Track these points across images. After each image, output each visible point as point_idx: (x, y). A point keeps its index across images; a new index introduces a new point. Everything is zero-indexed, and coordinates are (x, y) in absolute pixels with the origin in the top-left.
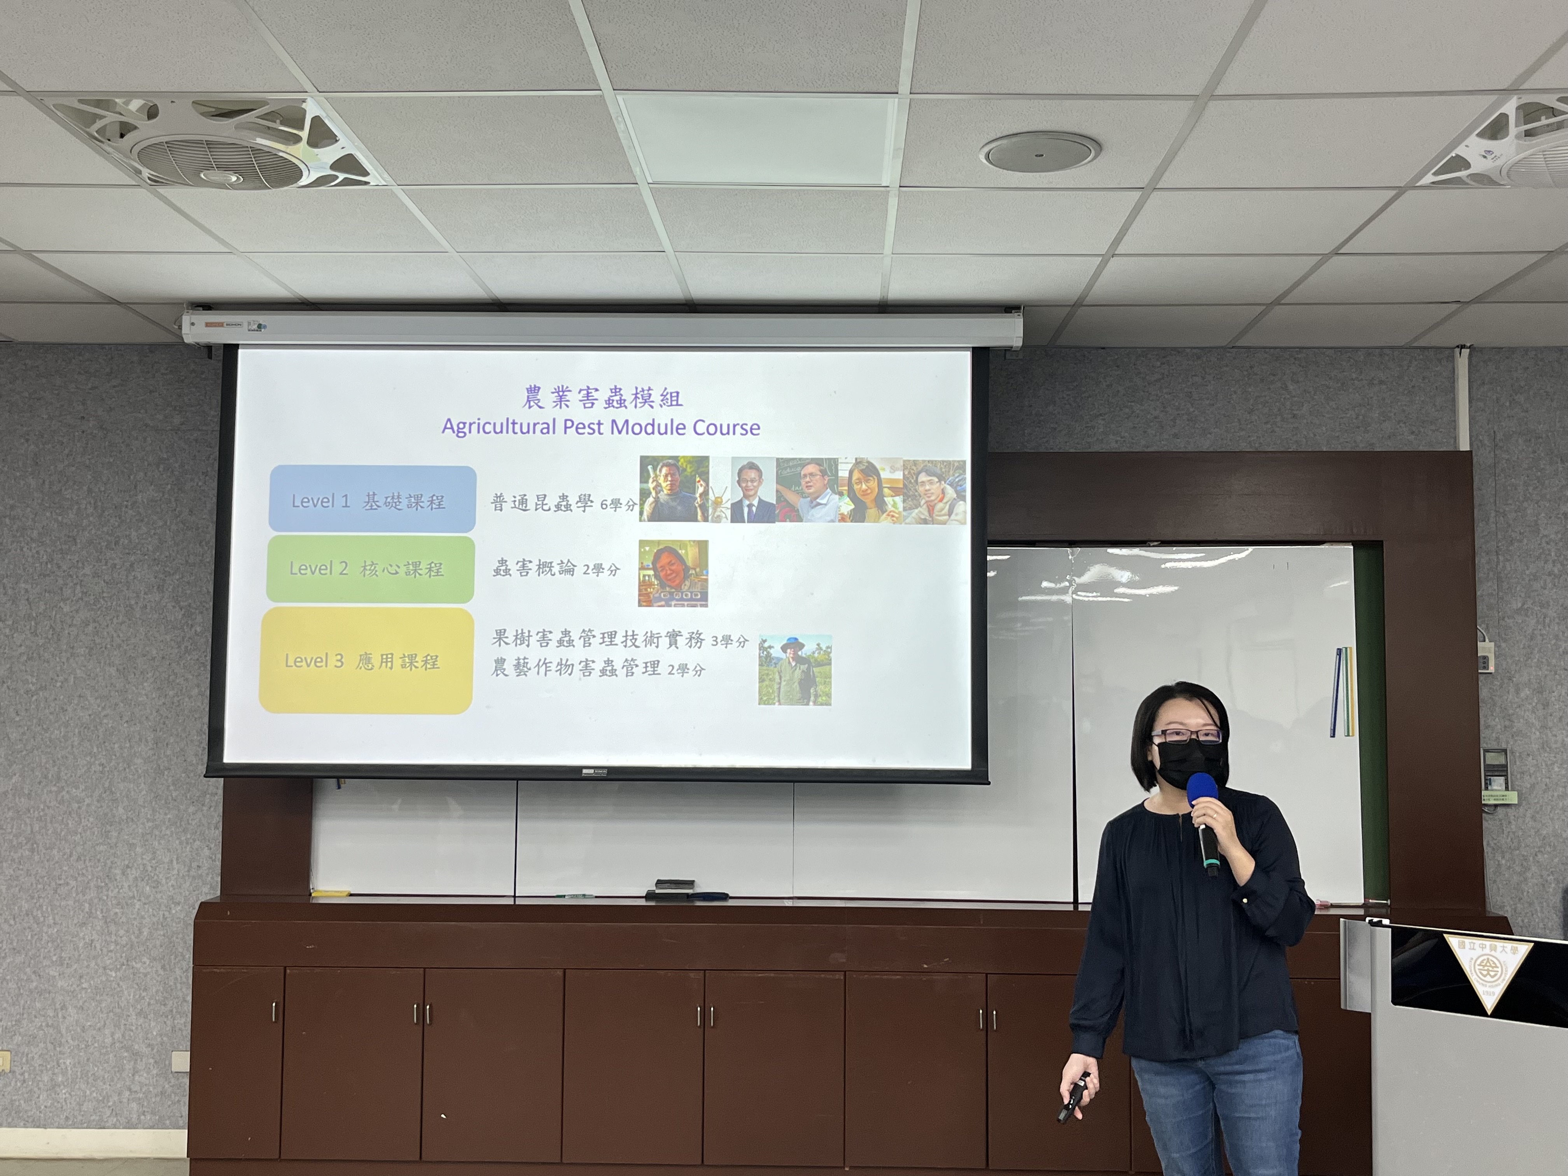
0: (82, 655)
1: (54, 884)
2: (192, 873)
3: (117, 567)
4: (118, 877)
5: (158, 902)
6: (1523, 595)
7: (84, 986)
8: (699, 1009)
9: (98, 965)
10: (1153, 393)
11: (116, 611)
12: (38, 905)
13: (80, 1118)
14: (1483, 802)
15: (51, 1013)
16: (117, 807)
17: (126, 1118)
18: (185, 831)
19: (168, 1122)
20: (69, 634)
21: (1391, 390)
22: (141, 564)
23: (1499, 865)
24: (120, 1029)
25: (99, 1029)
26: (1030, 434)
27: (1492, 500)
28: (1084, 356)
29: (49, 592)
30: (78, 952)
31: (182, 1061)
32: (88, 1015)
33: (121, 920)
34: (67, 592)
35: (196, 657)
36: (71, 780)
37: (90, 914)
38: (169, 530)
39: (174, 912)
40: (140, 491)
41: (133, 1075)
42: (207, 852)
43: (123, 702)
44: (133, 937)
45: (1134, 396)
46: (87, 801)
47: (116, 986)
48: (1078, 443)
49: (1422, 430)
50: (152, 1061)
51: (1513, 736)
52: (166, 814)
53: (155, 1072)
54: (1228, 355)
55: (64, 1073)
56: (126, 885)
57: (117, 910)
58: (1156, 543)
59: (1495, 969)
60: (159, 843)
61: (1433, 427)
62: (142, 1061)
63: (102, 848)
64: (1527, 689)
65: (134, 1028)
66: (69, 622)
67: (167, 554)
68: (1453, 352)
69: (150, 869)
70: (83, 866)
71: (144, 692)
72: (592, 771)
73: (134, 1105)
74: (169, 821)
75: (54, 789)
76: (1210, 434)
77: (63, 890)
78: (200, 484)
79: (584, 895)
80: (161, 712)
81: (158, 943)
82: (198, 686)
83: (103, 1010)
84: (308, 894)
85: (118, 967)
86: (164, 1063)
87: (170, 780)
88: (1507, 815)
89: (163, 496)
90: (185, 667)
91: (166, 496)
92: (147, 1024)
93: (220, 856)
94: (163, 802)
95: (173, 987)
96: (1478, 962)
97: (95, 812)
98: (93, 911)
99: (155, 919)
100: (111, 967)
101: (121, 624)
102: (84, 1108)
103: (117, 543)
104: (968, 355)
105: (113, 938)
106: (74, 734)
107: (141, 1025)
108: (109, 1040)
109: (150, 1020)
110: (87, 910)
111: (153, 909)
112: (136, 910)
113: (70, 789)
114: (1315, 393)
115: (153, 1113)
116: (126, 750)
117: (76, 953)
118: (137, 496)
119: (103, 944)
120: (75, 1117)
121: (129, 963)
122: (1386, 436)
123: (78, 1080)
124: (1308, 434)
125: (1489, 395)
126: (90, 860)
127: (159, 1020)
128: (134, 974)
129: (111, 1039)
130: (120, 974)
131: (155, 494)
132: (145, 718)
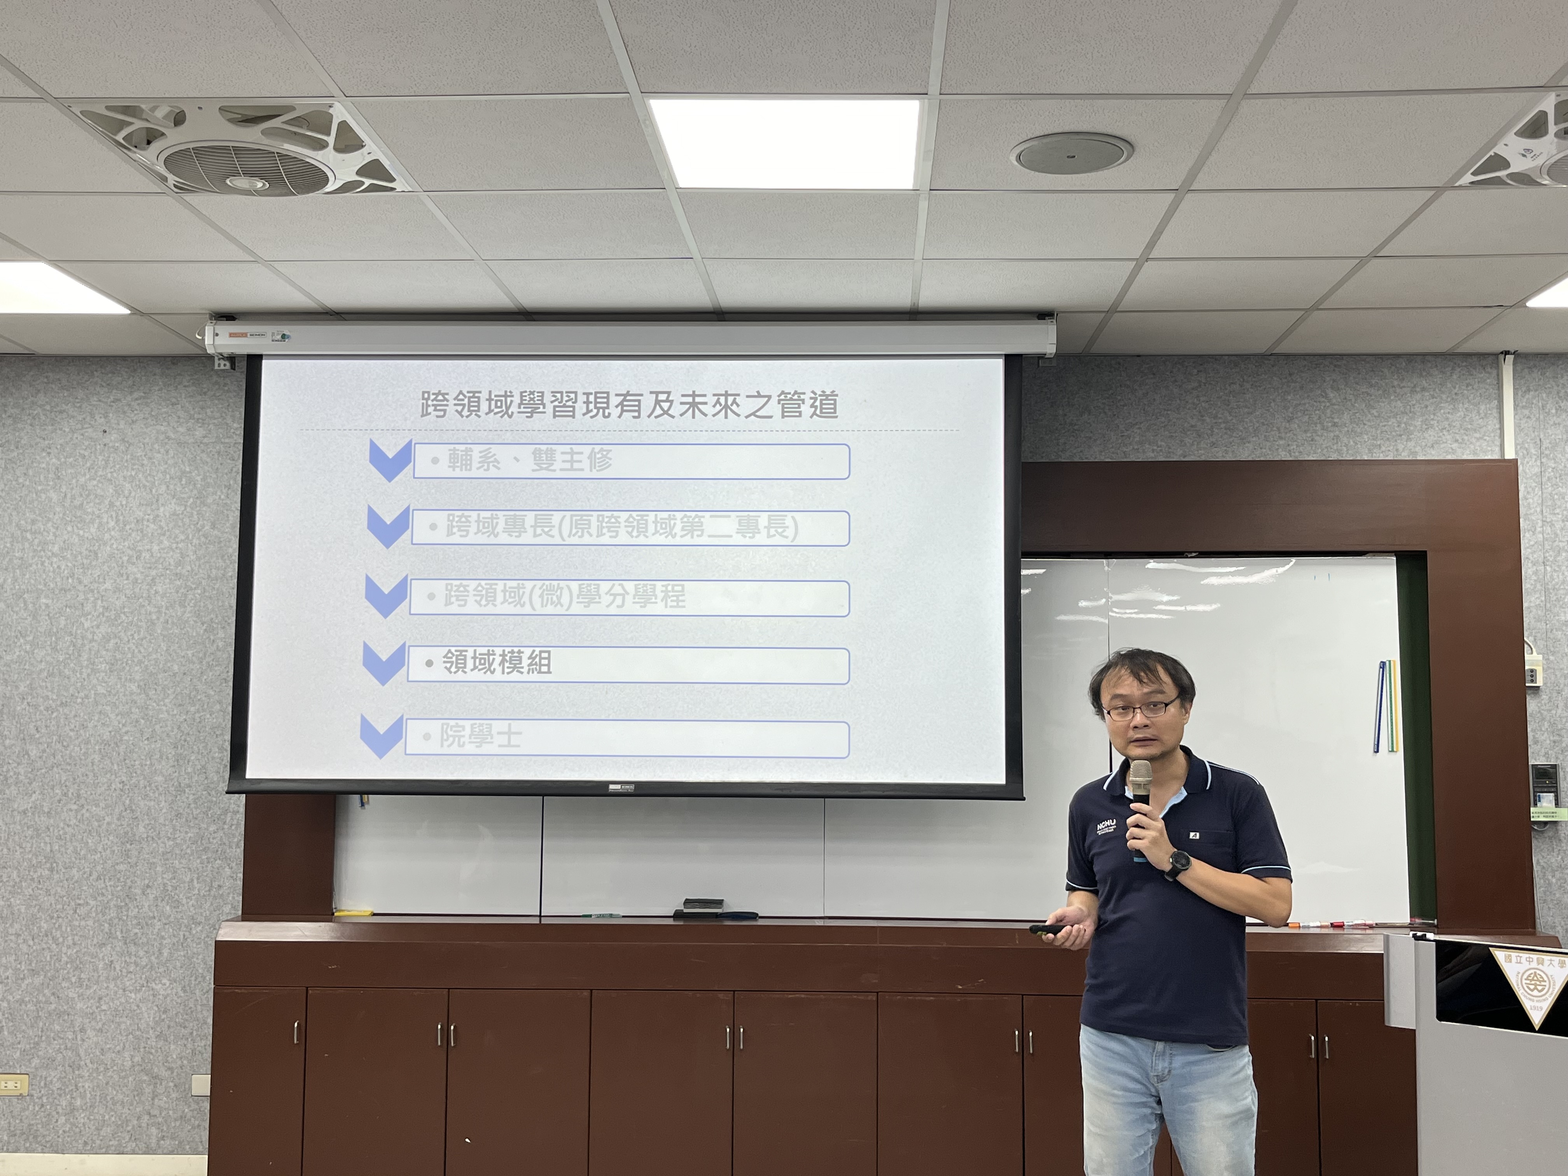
0: (103, 671)
1: (73, 904)
2: (212, 893)
3: (139, 581)
4: (138, 897)
5: (178, 922)
7: (104, 1007)
8: (728, 1030)
9: (118, 987)
11: (137, 625)
12: (57, 926)
13: (98, 1142)
14: (1532, 819)
15: (70, 1035)
16: (137, 826)
17: (146, 1143)
18: (205, 850)
19: (188, 1147)
20: (90, 649)
21: (1433, 397)
22: (162, 578)
23: (1550, 884)
24: (139, 1051)
25: (119, 1052)
26: (1065, 443)
27: (1538, 509)
28: (1119, 364)
29: (69, 607)
30: (98, 973)
31: (202, 1084)
32: (107, 1038)
33: (141, 941)
34: (88, 607)
35: (218, 673)
36: (91, 797)
37: (110, 935)
38: (191, 544)
39: (194, 932)
40: (162, 505)
41: (153, 1099)
42: (228, 871)
43: (143, 719)
44: (153, 958)
45: (1170, 405)
46: (107, 819)
47: (136, 1008)
48: (1113, 453)
49: (1466, 438)
50: (171, 1084)
51: (1562, 751)
52: (186, 833)
53: (174, 1095)
54: (1266, 362)
55: (83, 1096)
56: (146, 905)
57: (137, 931)
58: (1194, 554)
59: (1543, 983)
60: (180, 863)
61: (1477, 435)
62: (161, 1084)
63: (121, 867)
65: (153, 1051)
66: (90, 636)
67: (189, 568)
68: (1497, 359)
69: (170, 888)
70: (103, 885)
71: (164, 708)
72: (618, 787)
73: (154, 1131)
74: (190, 840)
75: (75, 807)
76: (1249, 443)
77: (82, 911)
78: (223, 497)
79: (611, 914)
80: (183, 729)
81: (178, 964)
82: (220, 702)
83: (123, 1032)
84: (331, 912)
85: (138, 988)
86: (183, 1087)
87: (191, 797)
88: (1557, 832)
89: (185, 509)
90: (206, 683)
91: (188, 509)
92: (167, 1047)
93: (241, 875)
94: (184, 819)
95: (194, 1008)
96: (1525, 976)
97: (115, 830)
98: (113, 931)
99: (175, 940)
100: (131, 988)
101: (142, 640)
102: (102, 1133)
103: (138, 558)
104: (1001, 362)
105: (133, 958)
106: (95, 752)
107: (161, 1048)
108: (128, 1064)
109: (170, 1043)
110: (107, 930)
111: (173, 930)
112: (156, 930)
113: (90, 807)
114: (1356, 400)
115: (173, 1138)
116: (146, 768)
117: (96, 974)
118: (158, 509)
119: (123, 965)
120: (94, 1142)
121: (149, 984)
122: (1429, 444)
123: (97, 1104)
124: (1349, 442)
125: (1534, 401)
126: (110, 879)
127: (179, 1043)
128: (154, 996)
129: (130, 1062)
130: (139, 996)
131: (177, 509)
132: (165, 734)
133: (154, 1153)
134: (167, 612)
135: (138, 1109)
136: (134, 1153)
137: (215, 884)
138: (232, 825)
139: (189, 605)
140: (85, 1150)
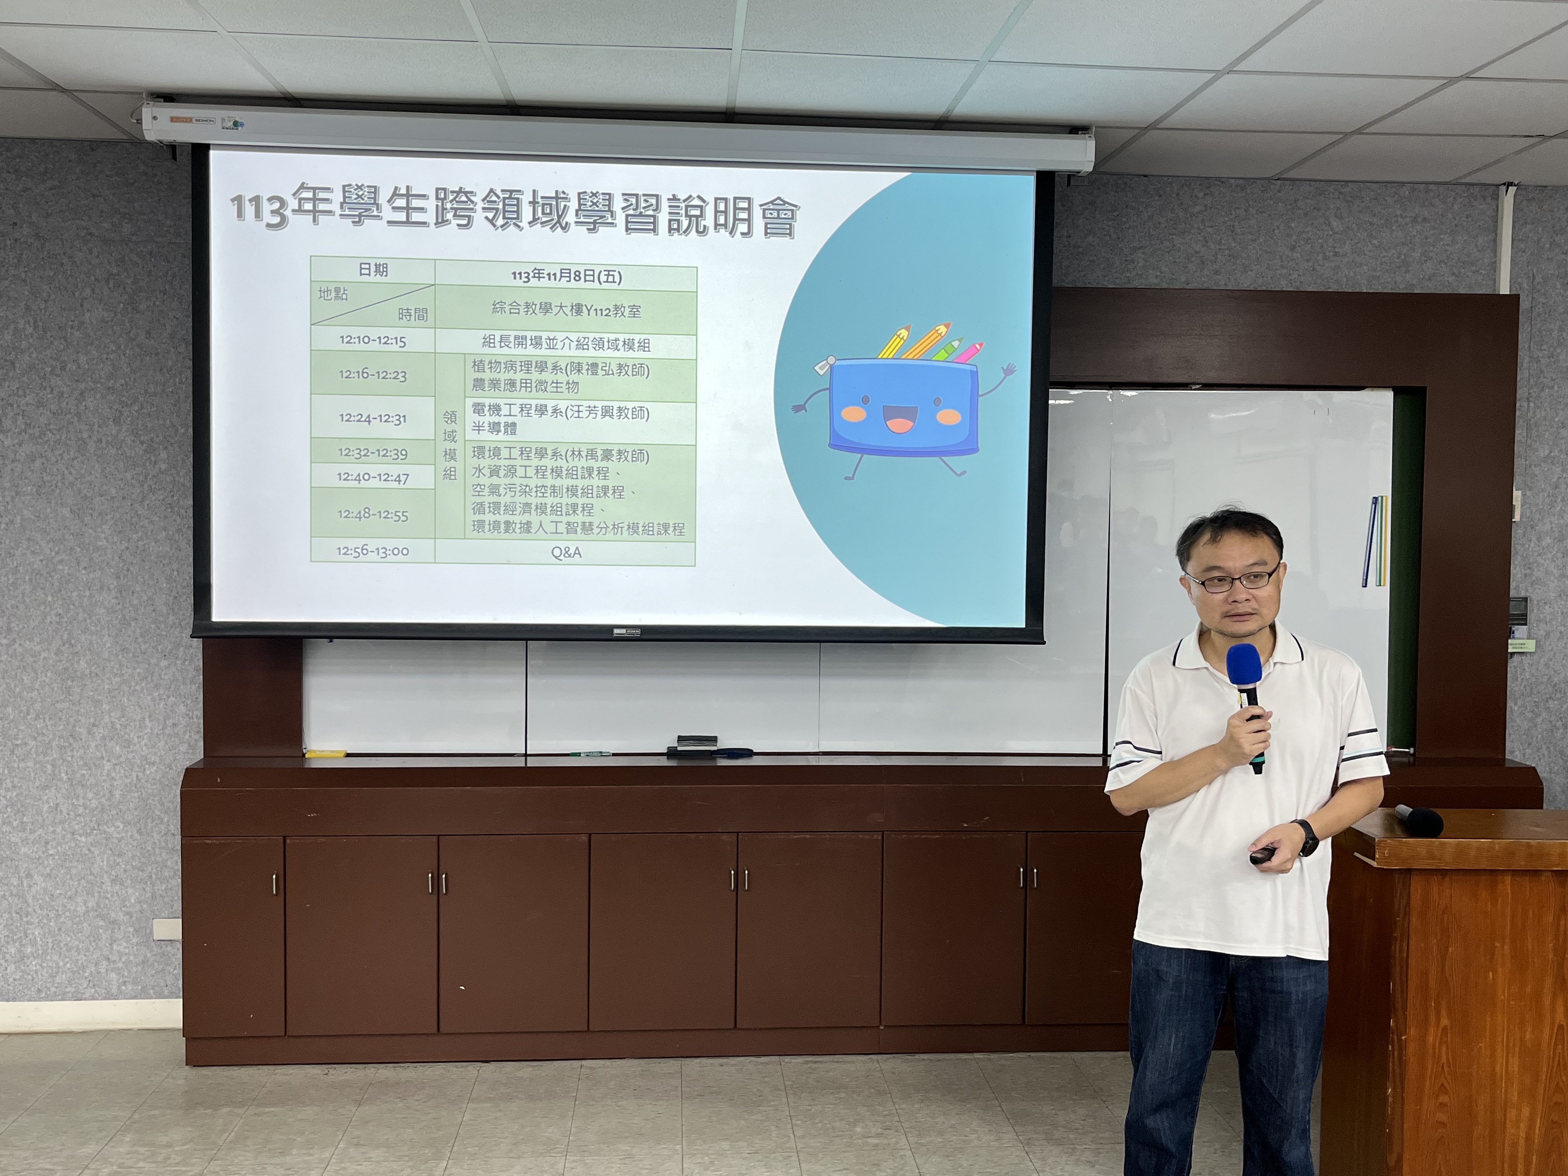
0: (28, 495)
1: (10, 744)
3: (65, 396)
4: (83, 737)
5: (130, 762)
6: (1551, 443)
7: (51, 852)
8: (733, 872)
9: (65, 831)
10: (1196, 226)
11: (66, 445)
13: (53, 989)
14: (1508, 652)
16: (78, 662)
17: (106, 989)
18: (157, 686)
19: (152, 992)
20: (12, 470)
21: (1434, 228)
22: (92, 392)
24: (93, 896)
25: (70, 897)
28: (1126, 184)
30: (42, 816)
31: (170, 929)
32: (57, 883)
33: (89, 783)
35: (162, 497)
36: (24, 631)
37: (54, 776)
38: (124, 354)
39: (148, 772)
40: (88, 310)
41: (111, 944)
42: (182, 709)
43: (80, 547)
44: (103, 800)
45: (1175, 229)
47: (87, 852)
48: (1116, 278)
49: (1462, 271)
50: (131, 929)
51: (1532, 584)
52: (135, 669)
53: (134, 940)
54: (1272, 186)
55: (33, 943)
56: (93, 745)
57: (85, 772)
58: (1198, 386)
60: (129, 700)
61: (1473, 268)
62: (119, 929)
63: (63, 705)
64: (1548, 538)
65: (109, 896)
66: (12, 456)
67: (123, 382)
68: (1498, 190)
69: (118, 726)
70: (43, 725)
71: (103, 535)
72: (624, 631)
73: (113, 975)
74: (138, 676)
76: (1252, 271)
77: (19, 751)
78: (157, 303)
79: (601, 752)
80: (124, 558)
81: (132, 806)
82: (165, 529)
83: (73, 877)
84: (301, 755)
85: (88, 831)
86: (144, 931)
87: (138, 630)
88: (1521, 662)
89: (115, 315)
91: (119, 316)
92: (124, 892)
94: (131, 655)
97: (54, 666)
98: (57, 772)
99: (127, 781)
100: (81, 832)
101: (73, 460)
102: (58, 980)
103: (63, 368)
104: (1031, 181)
105: (81, 801)
106: (25, 582)
107: (117, 893)
108: (81, 909)
109: (127, 887)
110: (50, 772)
111: (125, 771)
112: (105, 773)
113: (23, 642)
114: (1358, 230)
115: (135, 983)
116: (86, 600)
117: (40, 818)
118: (83, 315)
119: (70, 808)
120: (48, 989)
121: (100, 827)
122: (1427, 277)
123: (50, 951)
124: (1349, 273)
125: (1530, 235)
126: (50, 718)
127: (137, 887)
128: (107, 839)
129: (84, 908)
130: (90, 839)
131: (106, 314)
132: (105, 564)
133: (116, 998)
134: (100, 430)
135: (95, 956)
136: (93, 998)
137: (169, 722)
138: (185, 660)
139: (124, 422)
140: (40, 998)
